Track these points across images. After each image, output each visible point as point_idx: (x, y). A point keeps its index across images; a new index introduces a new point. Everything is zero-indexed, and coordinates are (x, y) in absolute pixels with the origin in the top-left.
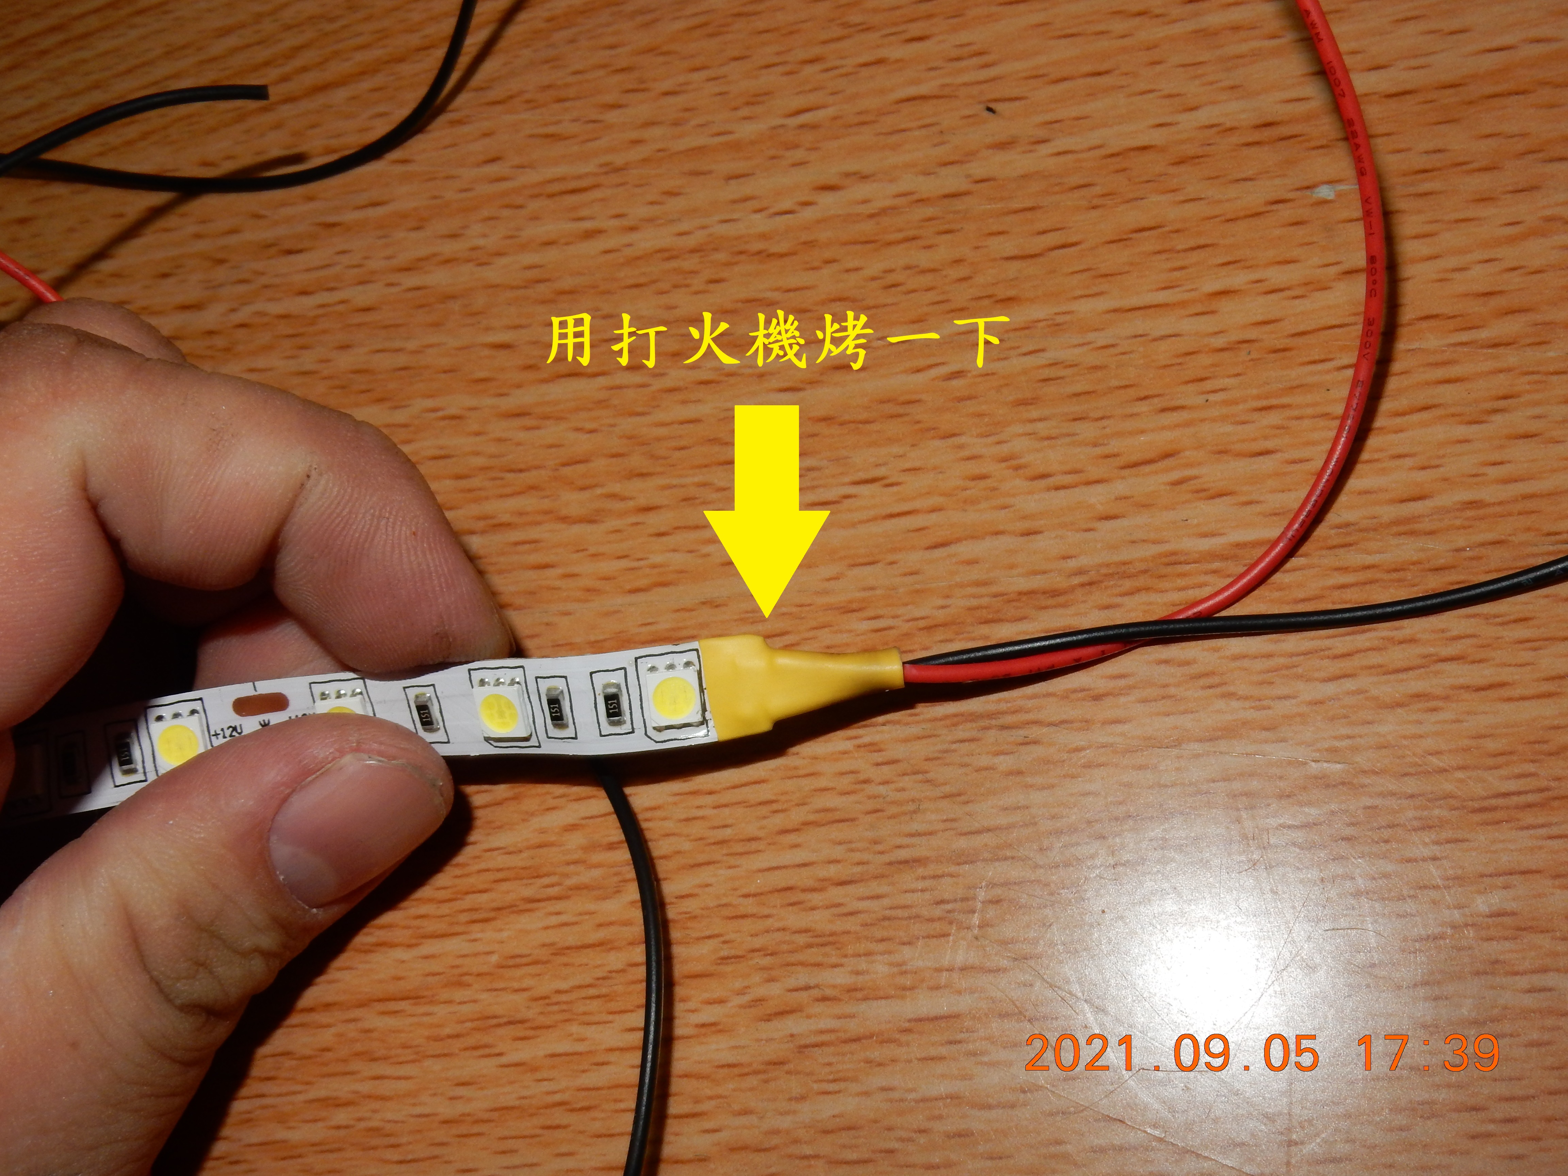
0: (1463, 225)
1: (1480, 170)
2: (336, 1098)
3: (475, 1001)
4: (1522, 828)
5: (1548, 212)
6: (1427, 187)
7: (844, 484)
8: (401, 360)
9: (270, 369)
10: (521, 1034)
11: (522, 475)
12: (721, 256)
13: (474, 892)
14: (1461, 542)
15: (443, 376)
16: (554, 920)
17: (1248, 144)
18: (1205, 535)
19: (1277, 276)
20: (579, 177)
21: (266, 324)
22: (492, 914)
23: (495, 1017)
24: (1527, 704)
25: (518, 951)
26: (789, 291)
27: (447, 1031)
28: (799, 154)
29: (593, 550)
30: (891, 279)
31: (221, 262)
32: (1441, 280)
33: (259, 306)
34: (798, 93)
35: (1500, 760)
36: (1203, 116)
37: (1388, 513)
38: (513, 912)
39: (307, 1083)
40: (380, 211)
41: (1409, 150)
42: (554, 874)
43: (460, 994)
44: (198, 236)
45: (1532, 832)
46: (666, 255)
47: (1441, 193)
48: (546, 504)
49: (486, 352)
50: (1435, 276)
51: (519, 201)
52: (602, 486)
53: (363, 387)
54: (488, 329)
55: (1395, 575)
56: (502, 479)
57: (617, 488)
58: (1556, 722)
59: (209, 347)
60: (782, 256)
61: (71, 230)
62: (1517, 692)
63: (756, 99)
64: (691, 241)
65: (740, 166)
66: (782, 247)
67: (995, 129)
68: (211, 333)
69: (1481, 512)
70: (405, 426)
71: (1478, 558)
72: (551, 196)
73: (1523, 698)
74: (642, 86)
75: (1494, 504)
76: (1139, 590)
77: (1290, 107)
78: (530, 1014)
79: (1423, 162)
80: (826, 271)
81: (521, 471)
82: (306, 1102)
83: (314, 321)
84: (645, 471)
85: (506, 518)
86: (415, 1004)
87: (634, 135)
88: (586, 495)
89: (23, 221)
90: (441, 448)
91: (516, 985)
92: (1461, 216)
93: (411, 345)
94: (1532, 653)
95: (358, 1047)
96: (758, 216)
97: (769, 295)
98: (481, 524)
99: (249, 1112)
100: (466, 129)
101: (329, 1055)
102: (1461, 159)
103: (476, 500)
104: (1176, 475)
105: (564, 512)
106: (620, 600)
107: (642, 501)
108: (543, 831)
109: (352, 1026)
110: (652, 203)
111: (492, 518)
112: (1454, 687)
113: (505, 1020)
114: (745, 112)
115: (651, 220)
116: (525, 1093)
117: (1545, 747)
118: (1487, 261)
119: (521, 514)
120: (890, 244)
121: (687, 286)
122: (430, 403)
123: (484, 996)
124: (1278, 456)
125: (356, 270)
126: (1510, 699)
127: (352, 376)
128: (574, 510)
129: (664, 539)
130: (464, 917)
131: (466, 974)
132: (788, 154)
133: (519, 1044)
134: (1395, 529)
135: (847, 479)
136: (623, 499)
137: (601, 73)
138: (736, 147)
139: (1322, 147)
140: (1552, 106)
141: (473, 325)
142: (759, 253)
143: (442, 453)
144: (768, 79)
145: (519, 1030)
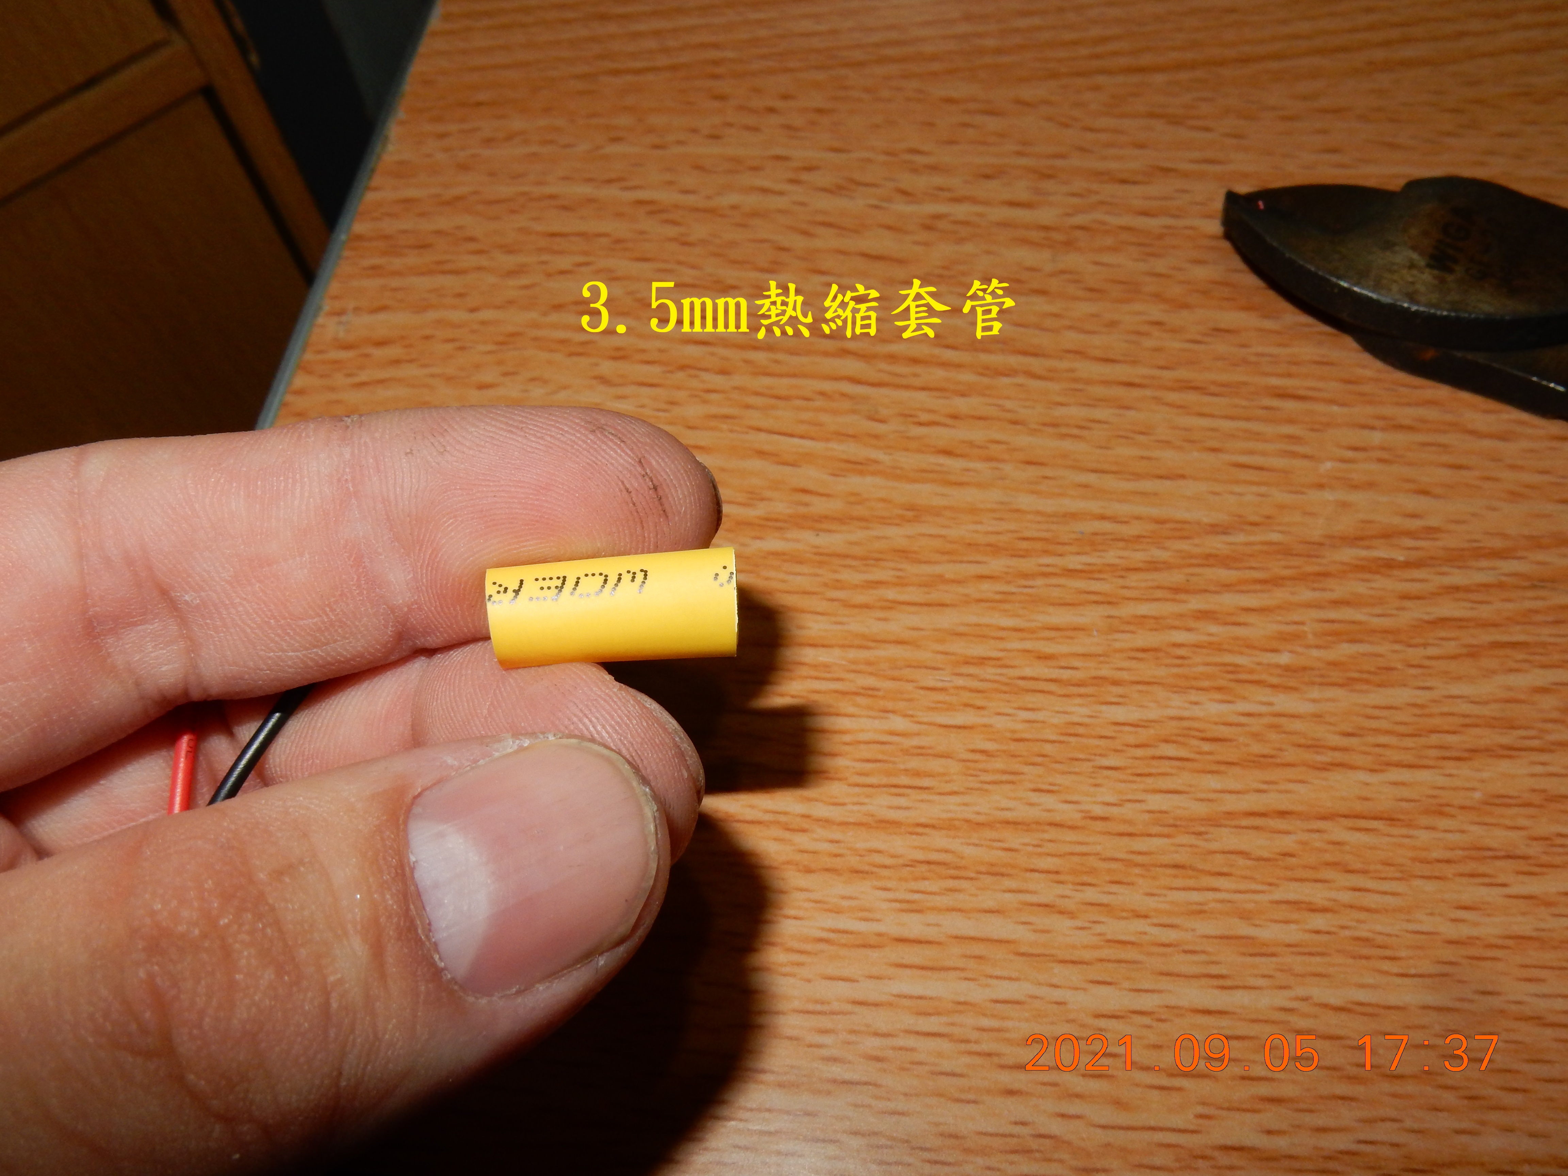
2: (1310, 903)
3: (1462, 832)
10: (1526, 868)
13: (1439, 732)
16: (1539, 769)
21: (1108, 231)
22: (1466, 755)
23: (1489, 849)
25: (1502, 792)
27: (1435, 855)
31: (1050, 177)
38: (1491, 756)
39: (1270, 884)
40: (1217, 168)
42: (1532, 728)
43: (1443, 823)
44: (1019, 154)
48: (1449, 417)
61: (877, 126)
68: (1046, 228)
78: (1531, 852)
82: (1272, 902)
83: (1161, 237)
86: (1390, 825)
89: (820, 111)
91: (1508, 822)
95: (1328, 857)
99: (1201, 904)
101: (1293, 861)
106: (1550, 508)
108: (1510, 689)
109: (1316, 836)
113: (1502, 853)
116: (1542, 925)
123: (1474, 828)
130: (1433, 753)
131: (1448, 805)
133: (1526, 879)
145: (1522, 866)
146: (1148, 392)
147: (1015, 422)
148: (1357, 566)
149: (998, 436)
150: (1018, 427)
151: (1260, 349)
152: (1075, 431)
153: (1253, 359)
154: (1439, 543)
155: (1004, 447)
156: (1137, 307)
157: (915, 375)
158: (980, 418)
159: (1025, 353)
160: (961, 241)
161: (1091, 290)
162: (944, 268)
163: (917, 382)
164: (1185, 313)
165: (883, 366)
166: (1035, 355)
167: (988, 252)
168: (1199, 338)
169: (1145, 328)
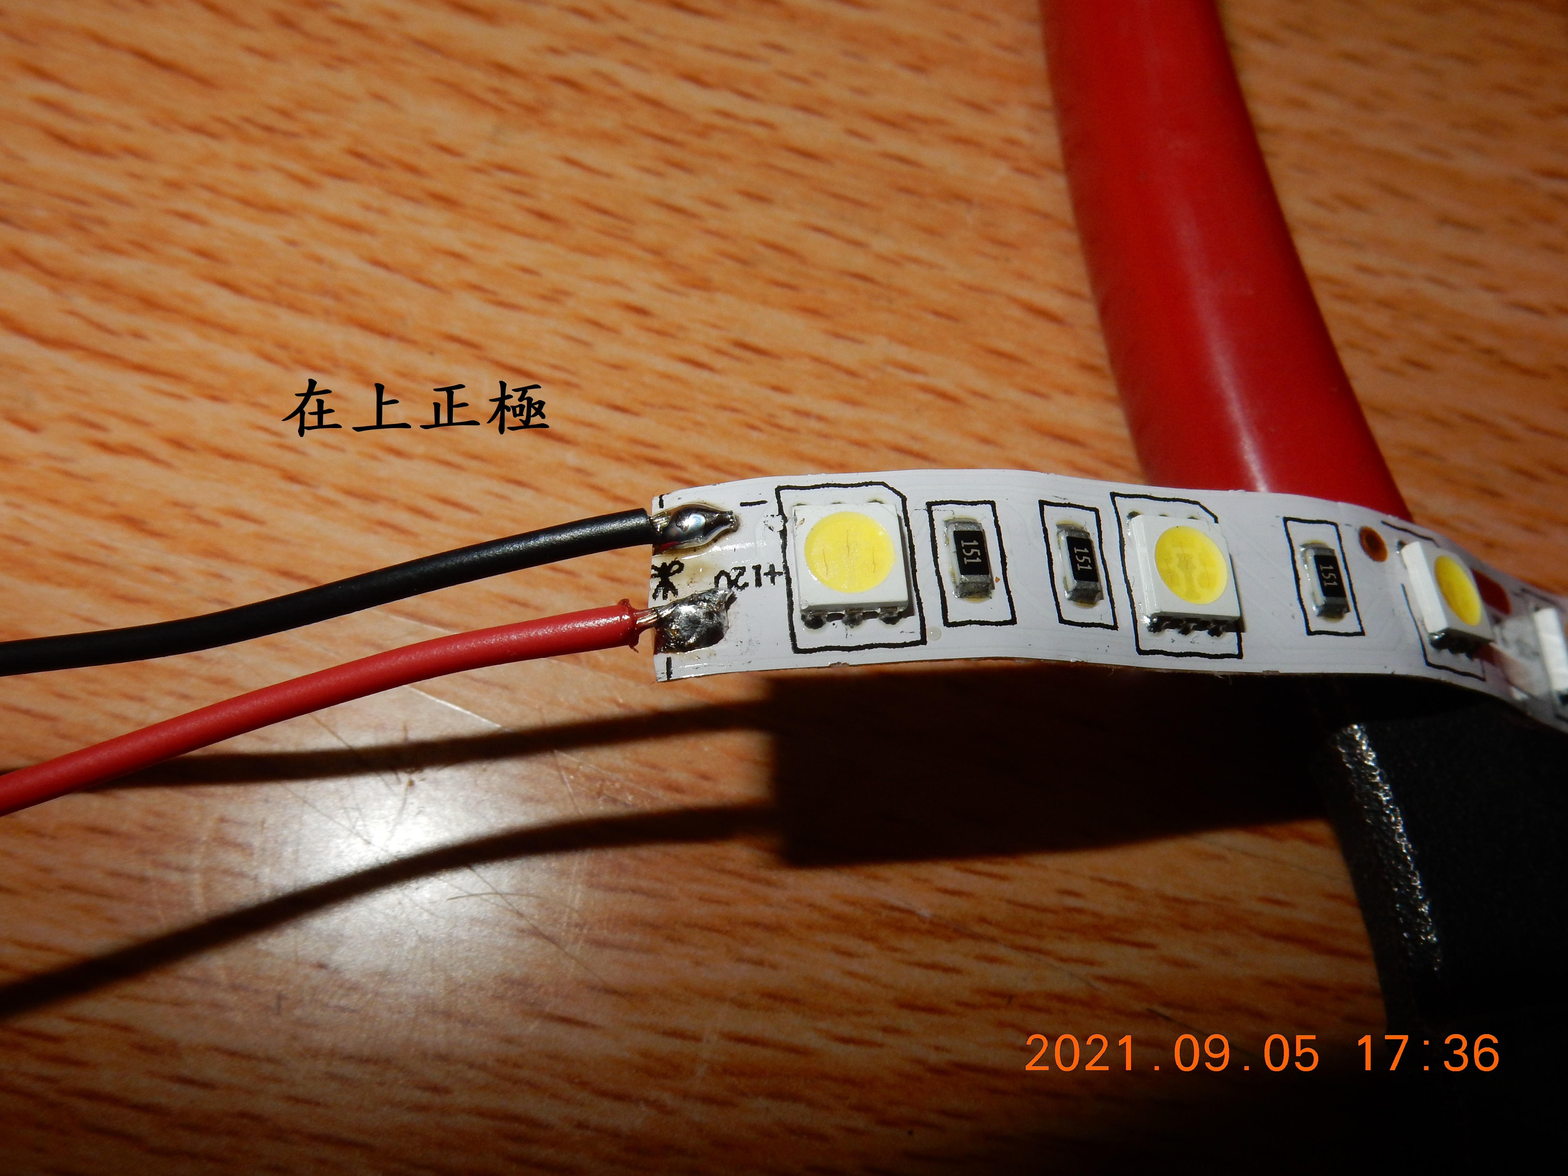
8: (859, 262)
9: (609, 176)
12: (1426, 331)
15: (931, 318)
21: (612, 99)
33: (607, 64)
49: (1016, 312)
53: (782, 277)
54: (1021, 276)
59: (496, 91)
64: (1378, 287)
68: (504, 69)
70: (851, 373)
83: (705, 131)
90: (914, 438)
93: (882, 244)
122: (902, 353)
125: (796, 85)
127: (761, 249)
132: (1537, 226)
141: (996, 258)
143: (916, 446)
144: (1507, 107)
146: (571, 457)
147: (292, 478)
148: (837, 917)
149: (246, 504)
150: (296, 488)
151: (807, 402)
152: (403, 518)
153: (789, 420)
154: (1005, 889)
155: (252, 528)
156: (617, 268)
157: (137, 335)
158: (227, 455)
159: (367, 327)
160: (337, 62)
161: (542, 216)
162: (284, 113)
163: (133, 350)
164: (695, 298)
165: (82, 303)
166: (385, 334)
167: (379, 98)
168: (704, 356)
169: (613, 317)
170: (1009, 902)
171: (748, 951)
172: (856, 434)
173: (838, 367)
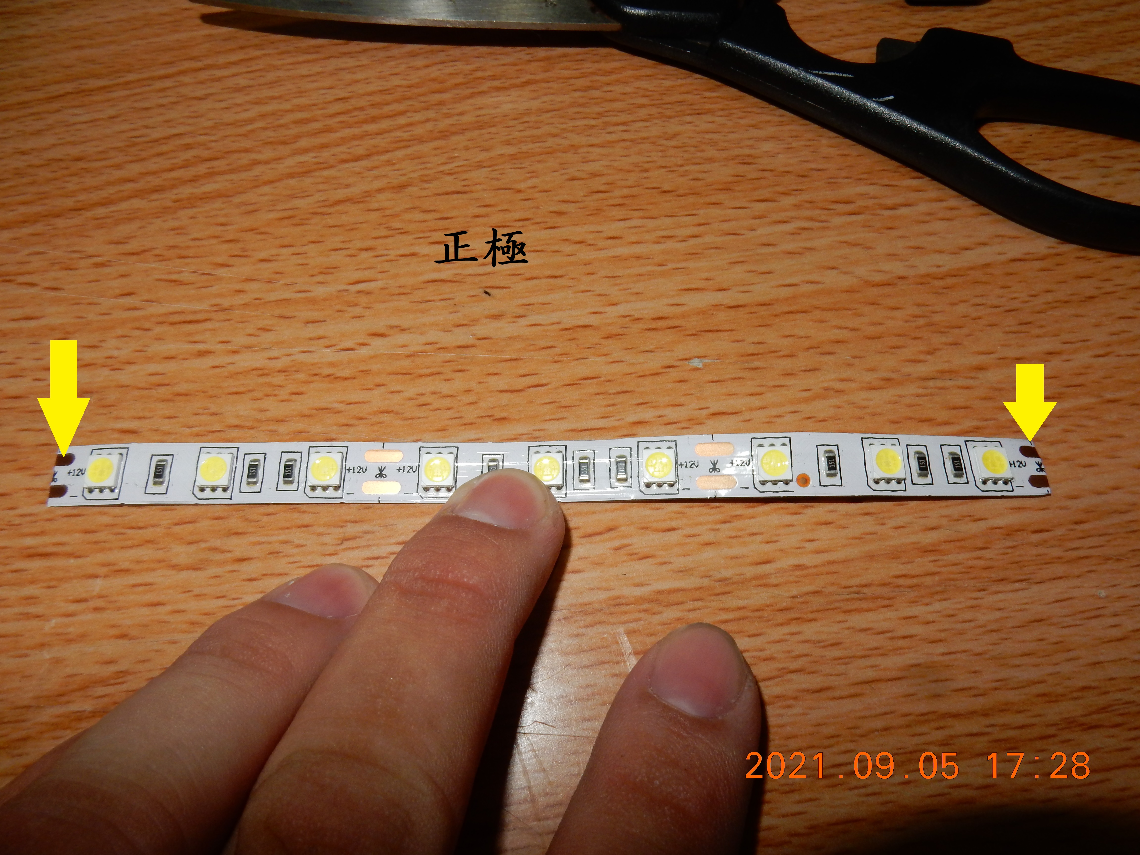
0: (778, 389)
1: (785, 356)
4: (851, 789)
5: (826, 385)
6: (756, 364)
7: (391, 544)
11: (140, 531)
12: (301, 376)
14: (795, 592)
17: (649, 330)
18: (637, 585)
19: (672, 414)
20: (195, 312)
24: (844, 701)
26: (351, 403)
28: (357, 311)
29: (197, 591)
30: (423, 400)
32: (768, 422)
34: (357, 270)
35: (832, 741)
36: (622, 309)
37: (750, 571)
41: (743, 341)
45: (856, 792)
46: (260, 372)
47: (763, 368)
50: (764, 420)
51: (147, 325)
52: (206, 541)
53: (9, 458)
54: (117, 418)
55: (758, 614)
56: (124, 534)
57: (217, 543)
58: (862, 714)
60: (346, 379)
62: (837, 694)
63: (327, 270)
64: (279, 364)
65: (315, 315)
66: (346, 373)
67: (490, 306)
69: (805, 572)
71: (806, 603)
72: (172, 324)
73: (842, 698)
74: (246, 253)
75: (811, 567)
76: (596, 624)
77: (673, 308)
79: (751, 349)
80: (377, 392)
81: (140, 528)
84: (240, 531)
85: (126, 565)
87: (239, 287)
88: (193, 548)
92: (777, 383)
94: (843, 667)
96: (328, 350)
97: (335, 405)
98: (104, 570)
100: (106, 270)
102: (773, 349)
103: (102, 550)
104: (617, 543)
105: (175, 561)
107: (238, 553)
110: (250, 335)
111: (114, 565)
112: (799, 691)
114: (320, 278)
115: (249, 347)
117: (858, 732)
118: (793, 412)
119: (138, 562)
120: (421, 376)
121: (275, 396)
124: (680, 531)
125: (9, 367)
126: (834, 698)
128: (182, 560)
129: (255, 583)
132: (350, 309)
134: (754, 583)
135: (393, 541)
136: (223, 552)
137: (214, 241)
138: (313, 301)
139: (693, 335)
140: (822, 321)
142: (329, 376)
144: (336, 258)
170: (125, 691)
171: (16, 752)
172: (47, 516)
173: (38, 489)
